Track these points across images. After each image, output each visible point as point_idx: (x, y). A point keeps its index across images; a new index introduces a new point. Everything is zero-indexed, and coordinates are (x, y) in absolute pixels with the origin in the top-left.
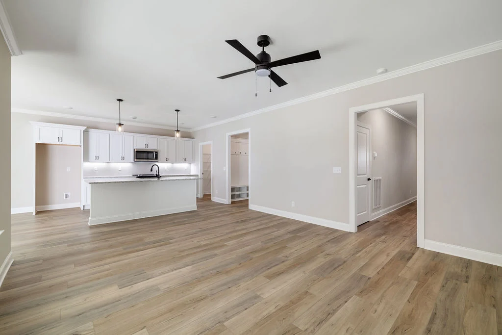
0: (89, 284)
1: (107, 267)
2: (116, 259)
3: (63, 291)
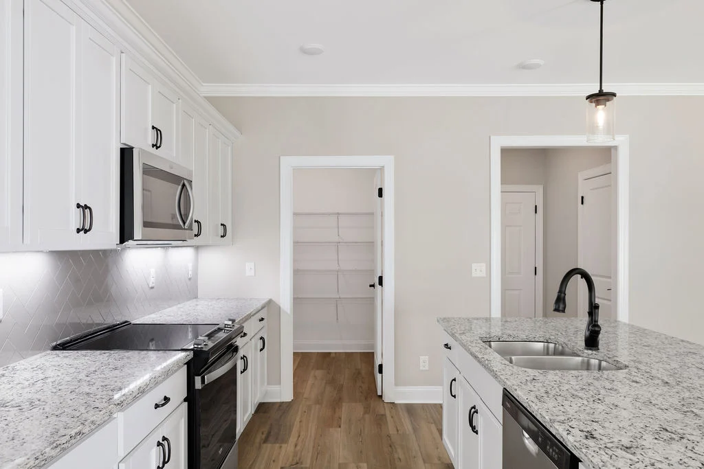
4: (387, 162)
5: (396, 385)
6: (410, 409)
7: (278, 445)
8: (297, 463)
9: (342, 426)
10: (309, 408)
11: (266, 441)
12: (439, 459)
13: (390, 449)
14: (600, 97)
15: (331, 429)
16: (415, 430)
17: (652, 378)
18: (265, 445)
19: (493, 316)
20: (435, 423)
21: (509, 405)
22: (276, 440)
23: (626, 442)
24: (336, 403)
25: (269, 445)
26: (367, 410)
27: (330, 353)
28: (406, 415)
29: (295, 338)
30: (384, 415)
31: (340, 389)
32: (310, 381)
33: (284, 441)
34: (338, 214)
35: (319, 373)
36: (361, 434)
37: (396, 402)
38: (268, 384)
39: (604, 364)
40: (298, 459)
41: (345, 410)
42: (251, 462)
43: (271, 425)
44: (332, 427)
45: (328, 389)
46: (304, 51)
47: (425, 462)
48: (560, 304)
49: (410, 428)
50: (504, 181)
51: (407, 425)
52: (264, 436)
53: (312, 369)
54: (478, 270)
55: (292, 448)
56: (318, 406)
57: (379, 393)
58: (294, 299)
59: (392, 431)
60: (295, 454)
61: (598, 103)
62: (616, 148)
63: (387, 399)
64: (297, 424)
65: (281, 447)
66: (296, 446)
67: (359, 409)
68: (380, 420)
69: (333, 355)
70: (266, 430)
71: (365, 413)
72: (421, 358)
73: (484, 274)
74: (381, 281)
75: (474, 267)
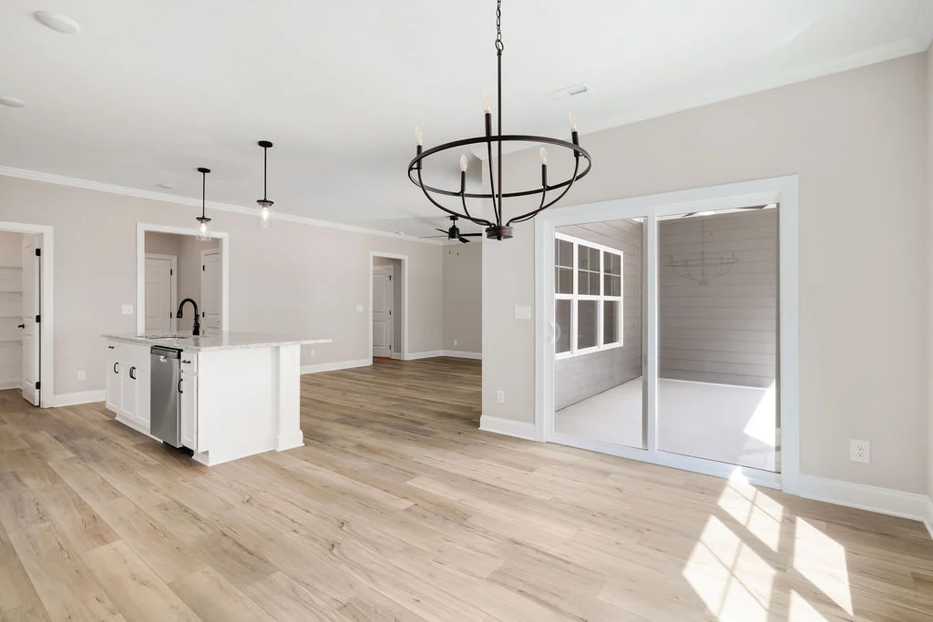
4: (47, 230)
5: (55, 394)
21: (154, 352)
37: (55, 407)
50: (148, 252)
54: (127, 310)
57: (37, 404)
62: (222, 239)
63: (45, 406)
68: (46, 415)
72: (79, 373)
73: (131, 312)
74: (38, 319)
75: (124, 307)
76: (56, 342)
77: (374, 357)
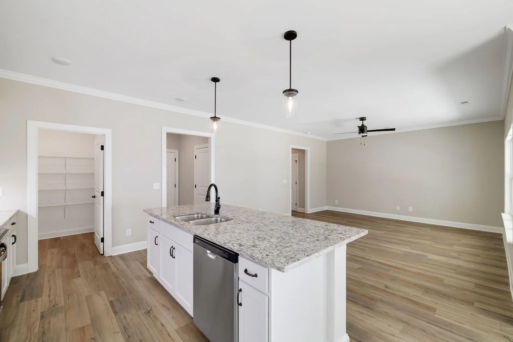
0: (442, 265)
1: (420, 267)
2: (407, 268)
3: (460, 270)
4: (108, 132)
5: (113, 246)
6: (122, 257)
7: (33, 301)
8: (54, 306)
9: (81, 276)
10: (53, 272)
11: (22, 300)
12: (145, 276)
13: (116, 279)
14: (215, 118)
15: (74, 280)
16: (127, 266)
17: (243, 221)
18: (22, 303)
19: (163, 206)
20: (138, 260)
21: (197, 242)
22: (31, 297)
23: (252, 244)
24: (73, 265)
25: (26, 303)
26: (96, 263)
27: (59, 238)
28: (120, 260)
29: (39, 232)
30: (107, 264)
31: (74, 256)
32: (49, 257)
33: (39, 295)
34: (66, 158)
35: (54, 250)
36: (95, 277)
37: (113, 255)
38: (17, 264)
39: (223, 219)
40: (53, 303)
41: (80, 266)
42: (12, 318)
43: (24, 290)
44: (74, 278)
45: (64, 258)
46: (55, 61)
47: (137, 280)
48: (208, 198)
49: (124, 265)
50: (168, 147)
51: (122, 265)
52: (19, 298)
53: (49, 249)
54: (156, 186)
55: (47, 298)
56: (59, 269)
57: (102, 253)
58: (39, 208)
59: (115, 270)
60: (50, 301)
61: (214, 121)
62: (210, 138)
63: (107, 255)
64: (46, 284)
65: (37, 301)
66: (49, 296)
67: (90, 264)
68: (106, 267)
69: (61, 239)
70: (20, 294)
71: (95, 265)
72: (127, 230)
73: (159, 188)
74: (103, 194)
75: (154, 185)
76: (113, 209)
77: (292, 211)
